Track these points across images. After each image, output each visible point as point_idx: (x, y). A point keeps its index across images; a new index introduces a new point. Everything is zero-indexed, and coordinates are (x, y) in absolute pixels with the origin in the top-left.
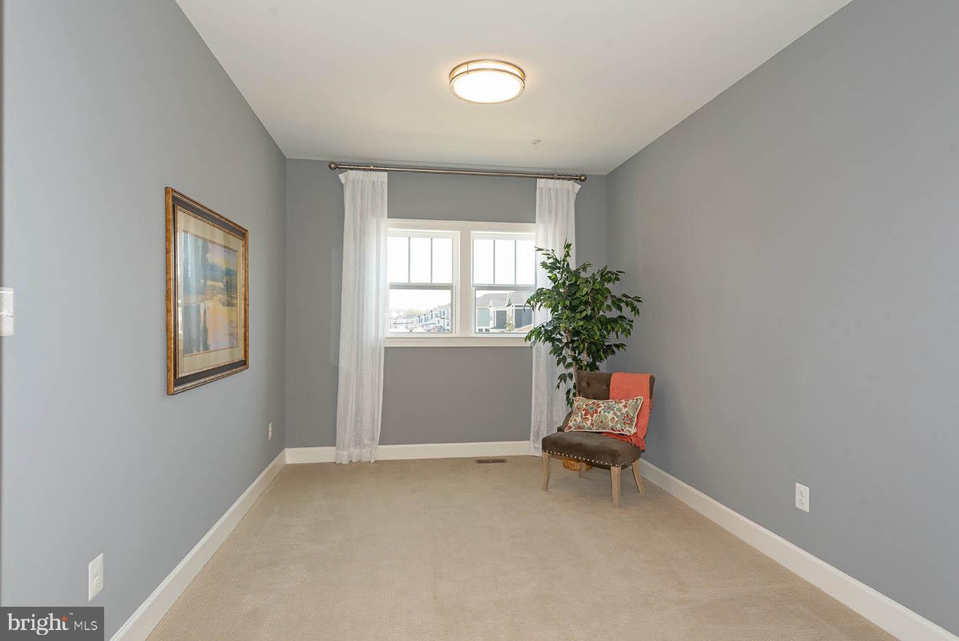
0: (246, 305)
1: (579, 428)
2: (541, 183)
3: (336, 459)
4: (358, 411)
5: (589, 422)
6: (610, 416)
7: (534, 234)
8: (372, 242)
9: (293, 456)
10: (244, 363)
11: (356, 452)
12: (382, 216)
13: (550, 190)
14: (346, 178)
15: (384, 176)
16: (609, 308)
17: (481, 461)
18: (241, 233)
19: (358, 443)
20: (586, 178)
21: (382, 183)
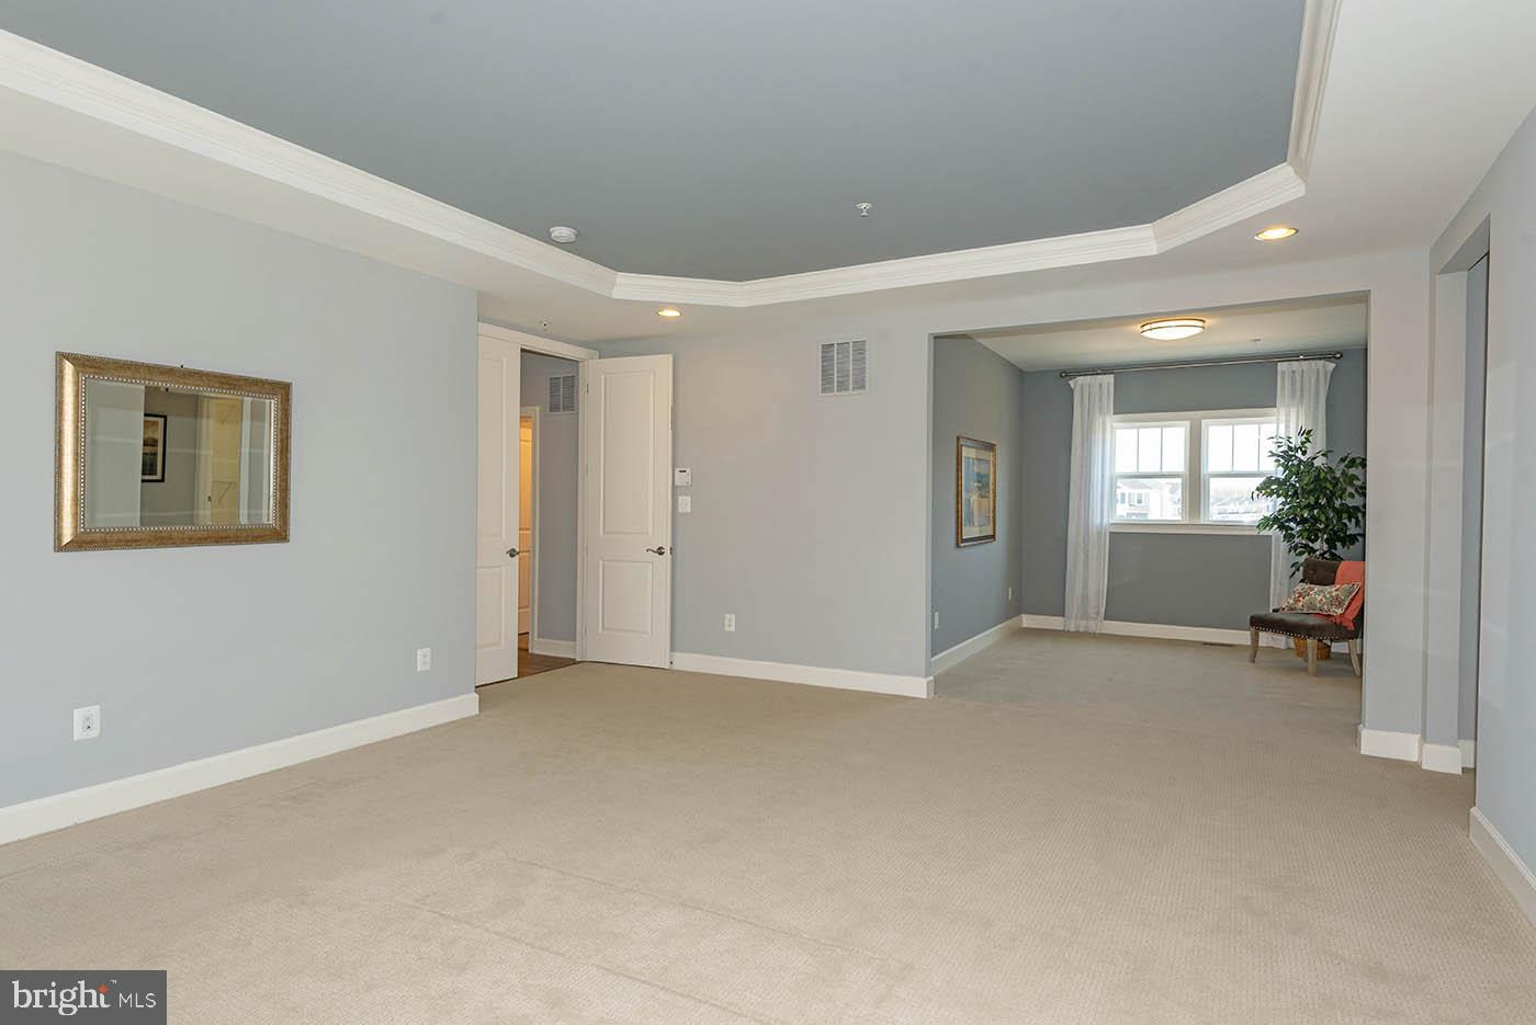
0: (995, 496)
1: (1292, 609)
2: (1282, 366)
3: (1065, 626)
4: (1085, 587)
5: (1300, 604)
6: (1319, 598)
7: (1275, 418)
8: (1098, 438)
9: (1028, 621)
10: (993, 537)
11: (1083, 623)
12: (1108, 411)
13: (1294, 372)
14: (1075, 384)
15: (1110, 378)
16: (1351, 495)
17: (1206, 644)
18: (991, 447)
19: (1085, 616)
20: (1342, 356)
21: (1108, 384)
